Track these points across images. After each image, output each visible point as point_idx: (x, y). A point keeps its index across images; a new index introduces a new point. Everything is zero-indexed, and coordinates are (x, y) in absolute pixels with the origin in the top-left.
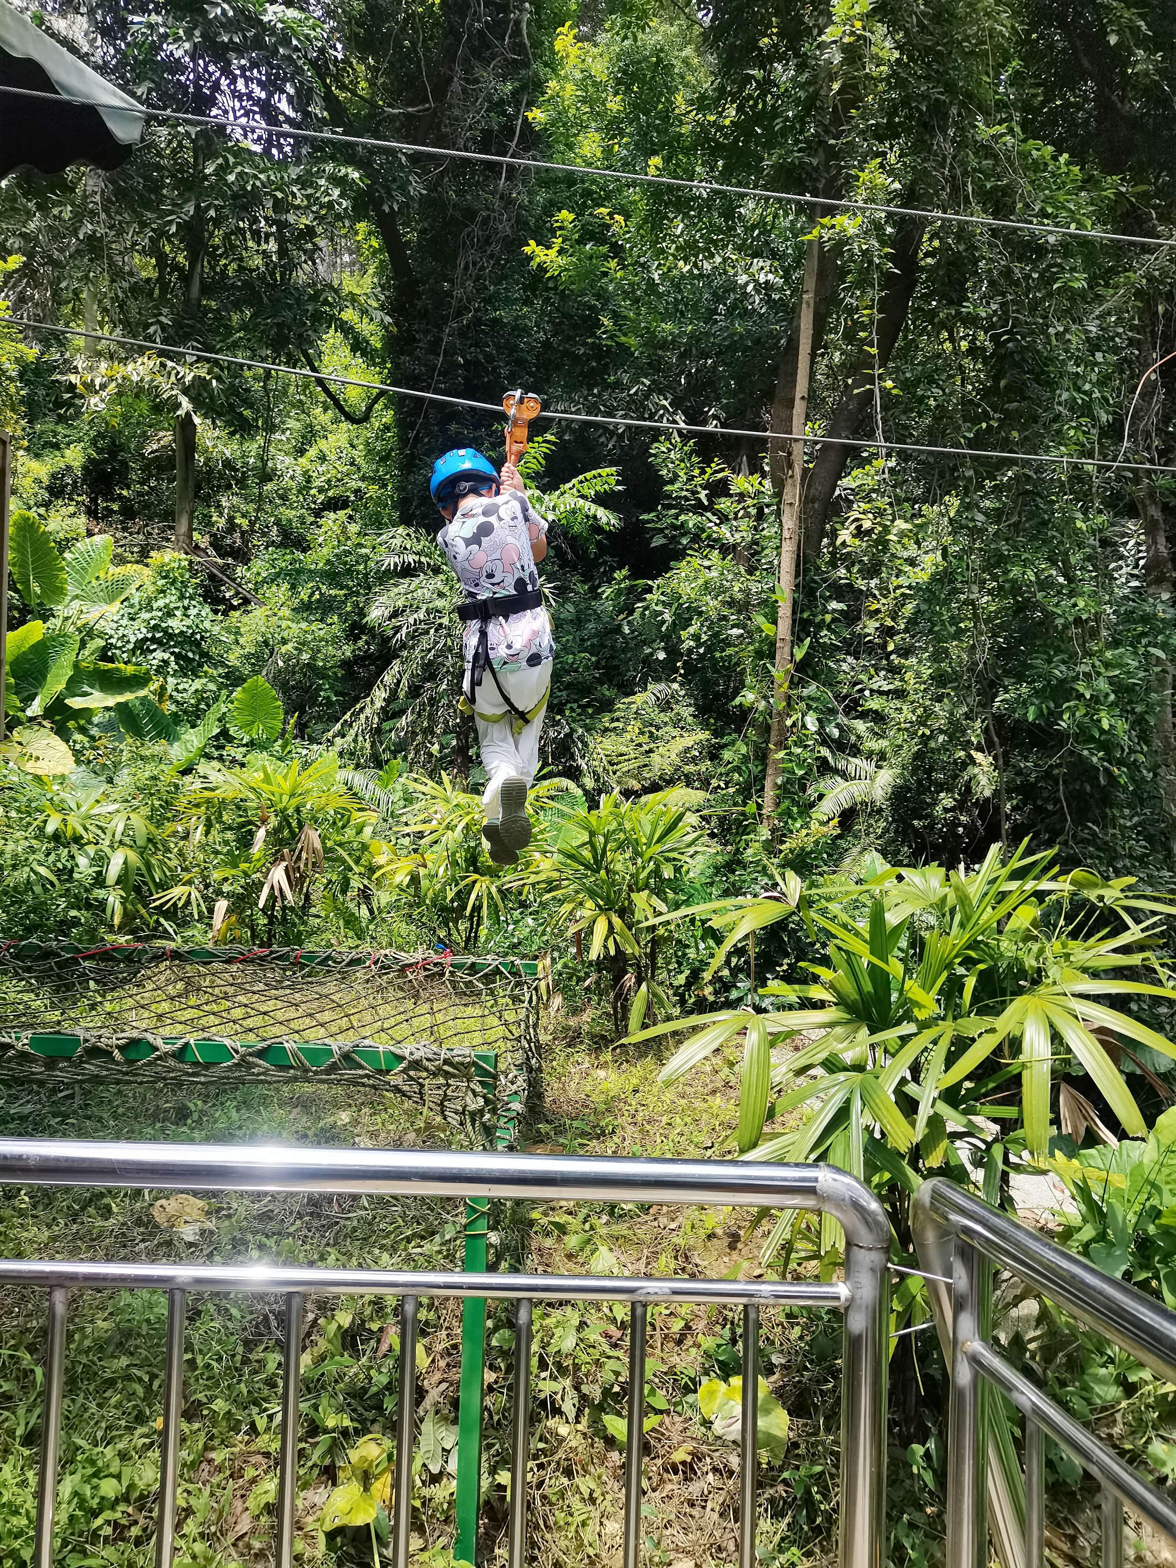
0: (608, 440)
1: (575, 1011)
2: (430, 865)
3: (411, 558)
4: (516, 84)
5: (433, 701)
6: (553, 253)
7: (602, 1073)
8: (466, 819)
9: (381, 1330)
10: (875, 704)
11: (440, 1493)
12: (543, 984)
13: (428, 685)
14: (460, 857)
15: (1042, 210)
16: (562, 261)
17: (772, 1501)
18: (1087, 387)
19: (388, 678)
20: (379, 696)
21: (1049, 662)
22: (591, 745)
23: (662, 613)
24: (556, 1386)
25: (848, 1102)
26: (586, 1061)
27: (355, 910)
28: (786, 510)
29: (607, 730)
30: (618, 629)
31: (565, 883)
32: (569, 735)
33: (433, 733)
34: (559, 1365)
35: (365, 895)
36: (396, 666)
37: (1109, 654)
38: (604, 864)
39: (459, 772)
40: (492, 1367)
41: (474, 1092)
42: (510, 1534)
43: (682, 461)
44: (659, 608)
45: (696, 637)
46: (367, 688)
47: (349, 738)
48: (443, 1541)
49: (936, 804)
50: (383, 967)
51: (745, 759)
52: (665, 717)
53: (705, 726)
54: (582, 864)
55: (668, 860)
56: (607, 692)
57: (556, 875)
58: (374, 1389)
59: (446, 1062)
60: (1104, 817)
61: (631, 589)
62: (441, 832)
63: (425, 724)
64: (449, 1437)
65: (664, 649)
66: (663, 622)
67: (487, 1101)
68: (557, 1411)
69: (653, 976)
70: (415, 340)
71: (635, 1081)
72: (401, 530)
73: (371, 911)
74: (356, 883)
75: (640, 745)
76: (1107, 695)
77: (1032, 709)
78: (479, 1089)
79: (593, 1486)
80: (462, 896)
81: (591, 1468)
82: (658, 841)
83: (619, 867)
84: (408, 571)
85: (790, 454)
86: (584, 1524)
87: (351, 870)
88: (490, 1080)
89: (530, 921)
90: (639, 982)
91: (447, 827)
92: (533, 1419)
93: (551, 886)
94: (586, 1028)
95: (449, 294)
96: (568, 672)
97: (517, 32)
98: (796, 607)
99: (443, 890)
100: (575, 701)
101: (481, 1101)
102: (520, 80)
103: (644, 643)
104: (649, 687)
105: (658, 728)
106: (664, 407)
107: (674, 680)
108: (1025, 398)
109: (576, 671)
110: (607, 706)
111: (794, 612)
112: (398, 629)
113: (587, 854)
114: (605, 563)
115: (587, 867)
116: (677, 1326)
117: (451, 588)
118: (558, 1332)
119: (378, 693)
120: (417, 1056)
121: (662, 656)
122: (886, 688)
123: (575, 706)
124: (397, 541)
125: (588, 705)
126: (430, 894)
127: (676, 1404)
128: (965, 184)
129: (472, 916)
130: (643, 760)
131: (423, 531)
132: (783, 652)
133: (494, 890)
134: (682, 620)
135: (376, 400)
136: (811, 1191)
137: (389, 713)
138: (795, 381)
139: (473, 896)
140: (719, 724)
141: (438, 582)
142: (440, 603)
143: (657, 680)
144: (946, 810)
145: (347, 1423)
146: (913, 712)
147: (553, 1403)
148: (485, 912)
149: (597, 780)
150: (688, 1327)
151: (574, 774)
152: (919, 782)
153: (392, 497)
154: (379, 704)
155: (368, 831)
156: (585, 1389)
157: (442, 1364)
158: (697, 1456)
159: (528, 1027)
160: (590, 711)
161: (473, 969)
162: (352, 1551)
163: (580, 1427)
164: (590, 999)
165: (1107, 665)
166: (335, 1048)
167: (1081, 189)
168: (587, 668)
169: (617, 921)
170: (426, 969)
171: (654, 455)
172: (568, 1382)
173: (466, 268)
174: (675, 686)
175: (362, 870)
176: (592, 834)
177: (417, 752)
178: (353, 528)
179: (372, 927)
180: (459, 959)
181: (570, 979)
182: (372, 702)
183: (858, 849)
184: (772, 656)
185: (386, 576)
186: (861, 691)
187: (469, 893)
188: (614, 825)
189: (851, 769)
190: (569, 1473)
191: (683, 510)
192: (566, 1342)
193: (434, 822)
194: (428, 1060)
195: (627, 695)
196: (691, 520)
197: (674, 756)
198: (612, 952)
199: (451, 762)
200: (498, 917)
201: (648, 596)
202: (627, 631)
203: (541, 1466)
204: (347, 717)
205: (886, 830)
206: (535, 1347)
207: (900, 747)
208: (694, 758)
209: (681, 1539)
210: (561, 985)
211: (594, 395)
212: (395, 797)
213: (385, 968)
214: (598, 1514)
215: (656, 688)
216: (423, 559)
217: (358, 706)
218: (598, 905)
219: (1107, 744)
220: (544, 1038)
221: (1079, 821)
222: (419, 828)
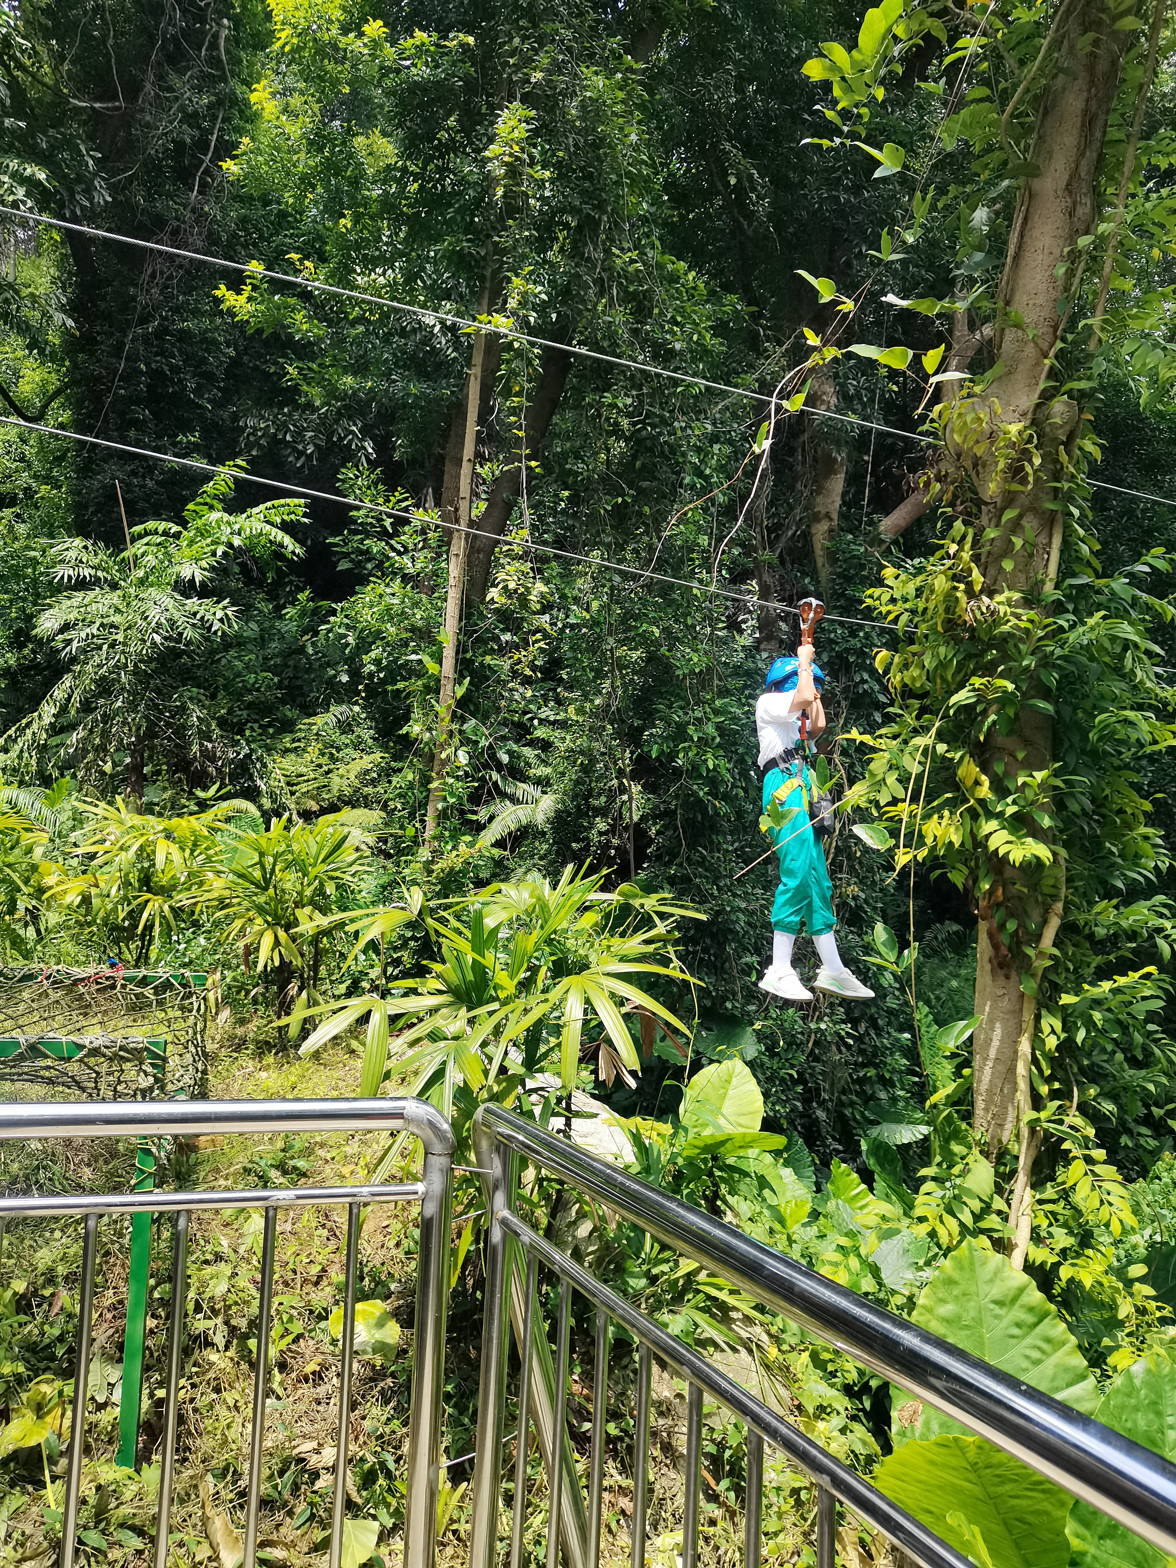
0: (297, 459)
1: (242, 1022)
2: (102, 884)
3: (87, 572)
4: (213, 98)
5: (106, 718)
6: (242, 299)
7: (264, 1074)
8: (141, 841)
9: (53, 1295)
10: (540, 733)
11: (106, 1418)
12: (211, 996)
13: (101, 701)
14: (133, 878)
15: (673, 317)
16: (252, 307)
17: (382, 1392)
18: (708, 471)
19: (59, 693)
20: (48, 711)
21: (670, 708)
22: (270, 766)
23: (346, 636)
24: (210, 1324)
25: (444, 1063)
26: (250, 1065)
27: (21, 932)
28: (453, 559)
29: (287, 751)
30: (302, 649)
31: (235, 901)
32: (248, 756)
33: (105, 750)
34: (213, 1310)
35: (34, 916)
36: (67, 681)
37: (718, 703)
38: (273, 882)
39: (133, 791)
40: (153, 1316)
41: (145, 1073)
42: (164, 1442)
43: (369, 488)
44: (342, 631)
45: (377, 662)
46: (35, 703)
47: (13, 754)
48: (108, 1456)
49: (591, 828)
50: (54, 983)
51: (411, 786)
52: (345, 739)
53: (385, 748)
54: (252, 883)
55: (332, 878)
56: (289, 712)
57: (227, 893)
58: (47, 1341)
59: (122, 1048)
60: (712, 842)
61: (315, 611)
62: (115, 852)
63: (97, 741)
64: (114, 1374)
65: (348, 672)
66: (347, 645)
67: (157, 1080)
68: (209, 1344)
69: (315, 986)
70: (98, 343)
71: (293, 1079)
72: (78, 542)
73: (38, 932)
74: (23, 903)
75: (320, 766)
76: (714, 738)
77: (655, 747)
78: (149, 1069)
79: (238, 1397)
80: (134, 916)
81: (237, 1385)
82: (323, 861)
83: (288, 886)
84: (82, 585)
85: (457, 509)
86: (229, 1426)
87: (19, 890)
88: (159, 1062)
89: (202, 940)
90: (301, 989)
91: (121, 849)
92: (187, 1352)
93: (222, 904)
94: (251, 1035)
95: (134, 298)
96: (250, 691)
97: (214, 46)
98: (460, 649)
99: (115, 910)
100: (255, 721)
101: (151, 1080)
102: (216, 95)
103: (328, 664)
104: (332, 708)
105: (339, 750)
106: (352, 432)
107: (356, 703)
108: (655, 478)
109: (258, 690)
110: (288, 726)
111: (457, 653)
112: (69, 642)
113: (257, 874)
114: (291, 582)
115: (257, 886)
116: (315, 1270)
117: (128, 604)
118: (212, 1283)
119: (46, 708)
120: (96, 1044)
121: (345, 678)
122: (552, 718)
123: (256, 726)
124: (72, 554)
125: (270, 725)
126: (101, 914)
127: (310, 1331)
128: (611, 287)
129: (143, 935)
130: (323, 781)
131: (101, 544)
132: (447, 689)
133: (166, 908)
134: (364, 646)
135: (52, 398)
136: (400, 1116)
137: (58, 729)
138: (463, 443)
139: (145, 915)
140: (399, 747)
141: (115, 598)
142: (117, 619)
143: (340, 702)
144: (601, 833)
145: (21, 1369)
146: (574, 742)
147: (206, 1338)
148: (157, 930)
149: (274, 801)
150: (324, 1270)
151: (252, 794)
152: (578, 806)
153: (66, 500)
154: (47, 720)
155: (38, 852)
156: (233, 1322)
157: (109, 1316)
158: (325, 1367)
159: (195, 1033)
160: (271, 731)
161: (144, 982)
162: (25, 1473)
163: (228, 1354)
164: (256, 1010)
165: (716, 712)
166: (22, 1040)
167: (707, 301)
168: (269, 687)
169: (282, 934)
170: (98, 983)
171: (343, 481)
172: (219, 1320)
173: (153, 276)
174: (357, 709)
175: (31, 890)
176: (262, 855)
177: (88, 769)
178: (22, 529)
179: (39, 947)
180: (132, 973)
181: (238, 993)
182: (40, 716)
183: (523, 869)
184: (437, 691)
185: (58, 589)
186: (531, 719)
187: (141, 912)
188: (284, 847)
189: (519, 793)
190: (217, 1390)
191: (368, 535)
192: (219, 1288)
193: (108, 843)
194: (106, 1047)
195: (310, 715)
196: (376, 546)
197: (353, 778)
198: (277, 963)
199: (123, 780)
200: (170, 937)
201: (332, 619)
202: (310, 651)
203: (194, 1386)
204: (11, 732)
205: (549, 852)
206: (192, 1294)
207: (563, 774)
208: (373, 780)
209: (308, 1429)
210: (228, 1000)
211: (284, 415)
212: (63, 817)
213: (56, 984)
214: (241, 1420)
215: (338, 710)
216: (99, 574)
217: (24, 721)
218: (266, 921)
219: (713, 780)
220: (210, 1047)
221: (691, 847)
222: (93, 849)
